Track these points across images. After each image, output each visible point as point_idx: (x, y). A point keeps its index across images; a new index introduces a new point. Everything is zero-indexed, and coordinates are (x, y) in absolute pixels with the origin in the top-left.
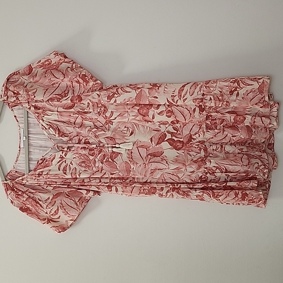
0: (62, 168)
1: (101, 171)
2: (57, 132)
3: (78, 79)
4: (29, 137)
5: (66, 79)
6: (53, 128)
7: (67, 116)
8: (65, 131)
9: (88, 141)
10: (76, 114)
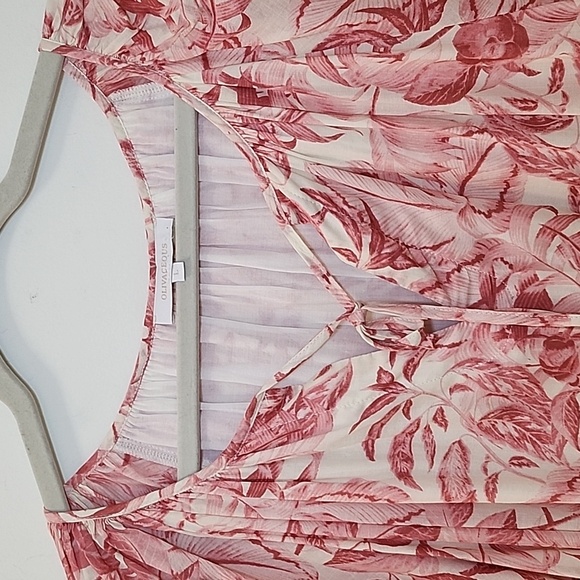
2: (367, 239)
4: (200, 264)
6: (340, 214)
7: (426, 147)
8: (410, 236)
9: (539, 289)
10: (481, 131)
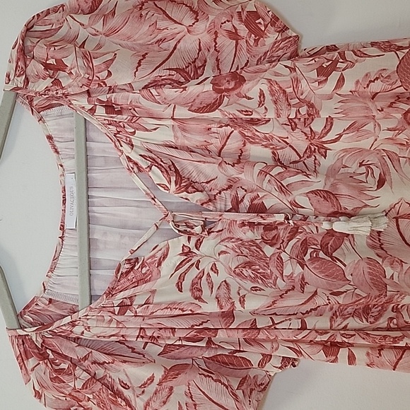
0: (187, 284)
1: (302, 287)
2: (173, 179)
3: (236, 22)
4: (88, 197)
5: (202, 26)
6: (159, 166)
7: (200, 133)
8: (195, 176)
9: (260, 201)
10: (227, 126)
